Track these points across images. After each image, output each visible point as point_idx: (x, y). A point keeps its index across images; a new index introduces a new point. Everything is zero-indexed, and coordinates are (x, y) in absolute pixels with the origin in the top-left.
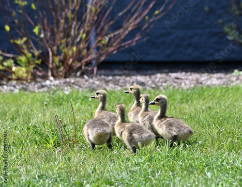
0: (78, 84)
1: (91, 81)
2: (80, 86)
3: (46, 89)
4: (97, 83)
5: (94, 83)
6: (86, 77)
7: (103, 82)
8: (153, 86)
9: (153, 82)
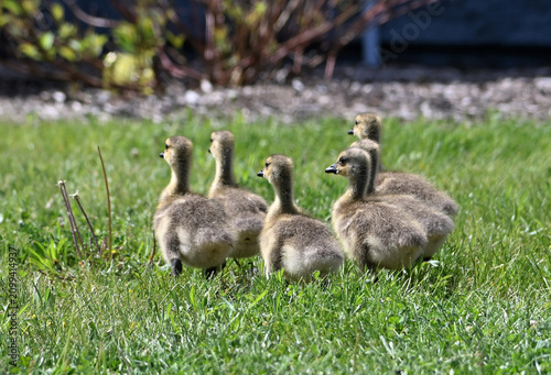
0: (274, 102)
1: (308, 94)
2: (276, 109)
3: (182, 114)
4: (324, 100)
5: (314, 101)
6: (297, 84)
7: (340, 99)
8: (473, 110)
9: (475, 101)
